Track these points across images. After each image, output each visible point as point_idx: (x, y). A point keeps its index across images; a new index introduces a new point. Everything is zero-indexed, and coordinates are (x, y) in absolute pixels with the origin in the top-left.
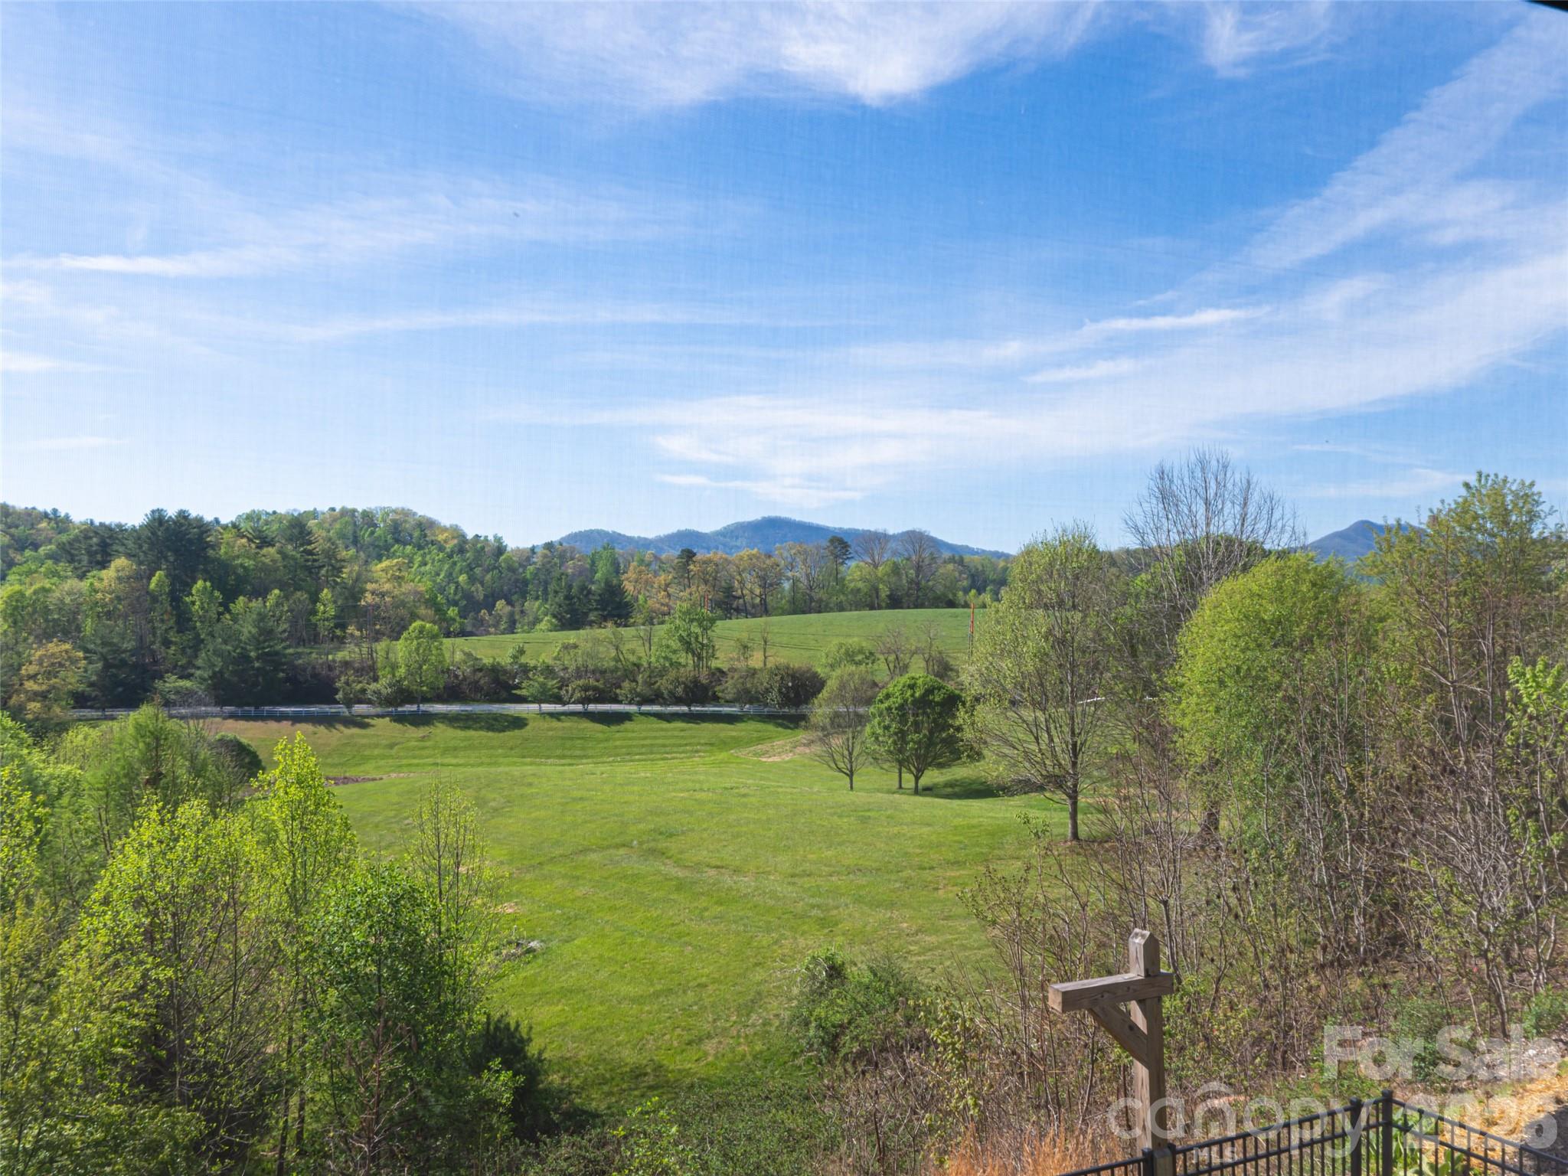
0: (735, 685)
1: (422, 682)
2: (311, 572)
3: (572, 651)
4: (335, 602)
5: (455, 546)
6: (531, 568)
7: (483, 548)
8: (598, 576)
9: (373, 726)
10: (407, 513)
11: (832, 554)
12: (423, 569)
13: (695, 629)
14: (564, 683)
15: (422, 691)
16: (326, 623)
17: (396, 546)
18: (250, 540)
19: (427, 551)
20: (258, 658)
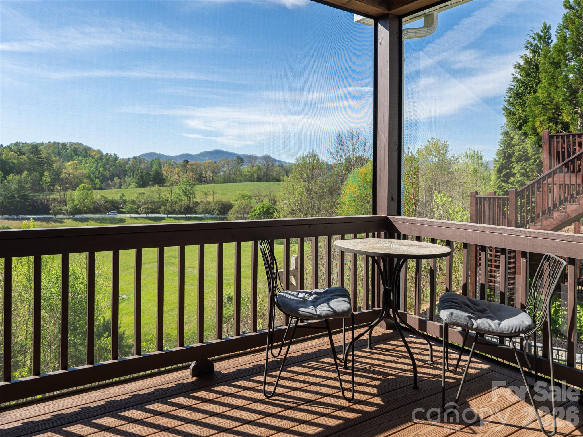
0: (202, 207)
1: (84, 206)
2: (40, 165)
3: (143, 195)
4: (50, 177)
5: (98, 157)
6: (128, 166)
7: (109, 158)
8: (153, 169)
9: (65, 222)
10: (80, 145)
11: (238, 162)
12: (86, 165)
13: (188, 187)
14: (139, 206)
15: (85, 210)
16: (46, 184)
17: (75, 157)
18: (15, 152)
19: (87, 159)
20: (18, 197)
